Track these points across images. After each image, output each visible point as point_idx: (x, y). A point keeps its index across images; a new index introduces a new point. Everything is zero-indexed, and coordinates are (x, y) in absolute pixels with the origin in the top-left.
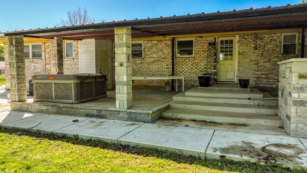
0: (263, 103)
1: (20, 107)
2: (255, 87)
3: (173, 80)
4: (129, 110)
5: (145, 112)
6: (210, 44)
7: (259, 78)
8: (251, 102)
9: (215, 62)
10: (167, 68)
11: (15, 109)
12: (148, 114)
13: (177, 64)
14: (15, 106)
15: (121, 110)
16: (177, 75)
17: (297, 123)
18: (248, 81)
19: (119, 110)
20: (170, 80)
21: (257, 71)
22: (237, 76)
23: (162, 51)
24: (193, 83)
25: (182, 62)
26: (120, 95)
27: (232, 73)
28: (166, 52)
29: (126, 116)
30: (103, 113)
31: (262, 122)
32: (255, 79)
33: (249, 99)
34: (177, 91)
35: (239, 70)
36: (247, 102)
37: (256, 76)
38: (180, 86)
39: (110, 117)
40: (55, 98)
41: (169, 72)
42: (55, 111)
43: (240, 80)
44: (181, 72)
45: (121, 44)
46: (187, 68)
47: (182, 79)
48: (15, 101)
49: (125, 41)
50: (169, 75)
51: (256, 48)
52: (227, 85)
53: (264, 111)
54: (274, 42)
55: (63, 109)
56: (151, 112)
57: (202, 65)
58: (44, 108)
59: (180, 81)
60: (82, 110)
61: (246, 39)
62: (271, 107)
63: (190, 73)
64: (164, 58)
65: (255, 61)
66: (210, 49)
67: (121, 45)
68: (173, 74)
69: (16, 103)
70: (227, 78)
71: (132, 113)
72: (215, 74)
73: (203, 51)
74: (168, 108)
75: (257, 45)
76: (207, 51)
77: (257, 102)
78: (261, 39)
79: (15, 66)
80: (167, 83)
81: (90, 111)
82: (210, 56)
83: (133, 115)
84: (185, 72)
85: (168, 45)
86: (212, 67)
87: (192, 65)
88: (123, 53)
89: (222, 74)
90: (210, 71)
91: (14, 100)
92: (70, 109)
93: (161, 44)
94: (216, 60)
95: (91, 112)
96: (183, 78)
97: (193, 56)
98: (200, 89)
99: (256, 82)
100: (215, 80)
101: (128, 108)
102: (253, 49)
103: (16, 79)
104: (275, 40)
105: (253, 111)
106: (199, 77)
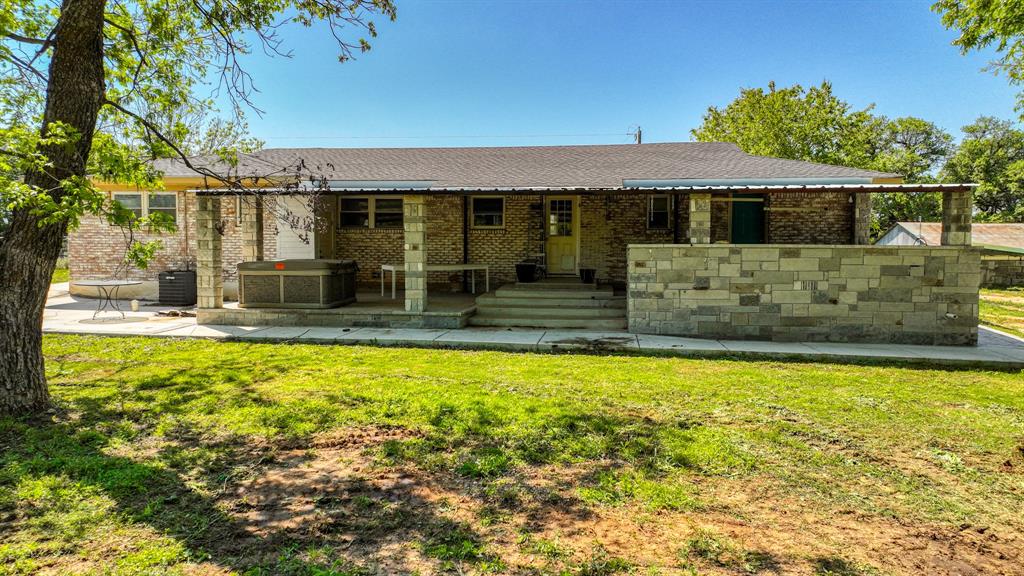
0: (611, 303)
1: (219, 317)
2: (609, 284)
3: (466, 271)
4: (426, 313)
5: (452, 314)
6: (533, 207)
7: (614, 267)
8: (596, 303)
9: (541, 239)
10: (453, 249)
11: (208, 321)
12: (455, 317)
13: (472, 241)
14: (208, 316)
15: (414, 313)
16: (473, 263)
17: (635, 317)
18: (594, 271)
19: (410, 313)
20: (460, 271)
21: (610, 256)
22: (580, 264)
23: (444, 216)
24: (503, 277)
25: (483, 239)
26: (412, 292)
27: (572, 258)
28: (452, 219)
29: (422, 322)
30: (383, 319)
31: (603, 323)
32: (608, 270)
33: (593, 298)
34: (473, 292)
35: (582, 255)
36: (590, 303)
37: (610, 264)
38: (480, 284)
39: (395, 326)
40: (285, 301)
41: (457, 257)
42: (294, 321)
43: (581, 271)
44: (481, 257)
45: (415, 218)
46: (493, 249)
47: (485, 270)
48: (208, 308)
49: (420, 214)
50: (457, 263)
51: (608, 217)
52: (562, 280)
53: (609, 312)
54: (636, 209)
55: (312, 317)
56: (459, 314)
57: (519, 244)
58: (269, 317)
59: (480, 274)
60: (346, 317)
61: (592, 201)
62: (620, 308)
63: (497, 258)
64: (447, 230)
65: (607, 238)
66: (533, 217)
67: (414, 220)
68: (466, 261)
69: (212, 310)
70: (563, 267)
71: (432, 316)
72: (543, 260)
73: (520, 218)
74: (474, 313)
75: (610, 213)
76: (528, 219)
77: (603, 302)
78: (617, 202)
79: (211, 247)
80: (454, 277)
81: (362, 317)
82: (533, 227)
83: (433, 321)
84: (489, 258)
85: (456, 206)
86: (536, 247)
87: (500, 244)
88: (418, 232)
89: (554, 260)
90: (533, 255)
91: (205, 306)
92: (325, 316)
93: (441, 203)
94: (544, 237)
95: (362, 319)
96: (486, 267)
97: (503, 227)
98: (520, 287)
99: (610, 275)
100: (544, 271)
101: (425, 311)
102: (604, 219)
103: (212, 270)
104: (638, 205)
105: (596, 312)
106: (517, 266)
